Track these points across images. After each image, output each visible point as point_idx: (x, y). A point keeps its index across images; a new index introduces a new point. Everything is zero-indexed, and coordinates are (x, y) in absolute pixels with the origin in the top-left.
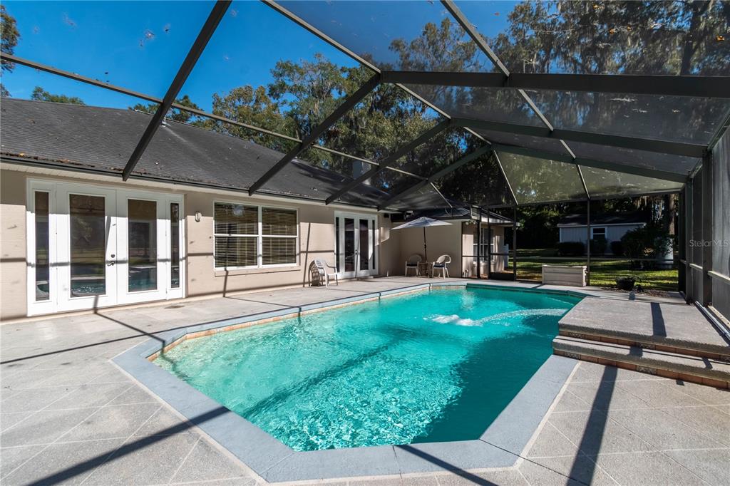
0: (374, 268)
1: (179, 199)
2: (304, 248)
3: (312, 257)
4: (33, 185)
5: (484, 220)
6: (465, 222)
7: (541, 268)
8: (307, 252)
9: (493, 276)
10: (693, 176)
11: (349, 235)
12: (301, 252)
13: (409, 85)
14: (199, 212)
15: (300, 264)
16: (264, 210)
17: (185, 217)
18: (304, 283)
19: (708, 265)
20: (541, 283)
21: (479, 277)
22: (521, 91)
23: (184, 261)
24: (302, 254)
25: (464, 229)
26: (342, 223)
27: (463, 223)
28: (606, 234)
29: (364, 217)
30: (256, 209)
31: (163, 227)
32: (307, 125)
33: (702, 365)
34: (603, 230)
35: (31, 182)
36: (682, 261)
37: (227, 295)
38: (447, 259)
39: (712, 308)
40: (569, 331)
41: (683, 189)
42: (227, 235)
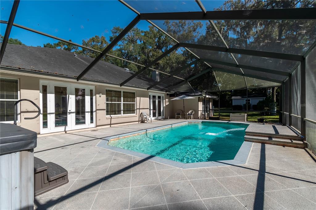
0: (163, 115)
1: (93, 88)
2: (138, 107)
3: (141, 111)
4: (42, 83)
5: (207, 96)
6: (200, 97)
7: (230, 115)
8: (139, 109)
9: (211, 118)
10: (285, 82)
11: (154, 102)
12: (137, 109)
13: (189, 48)
14: (100, 93)
15: (136, 114)
16: (124, 92)
17: (95, 95)
18: (139, 121)
19: (290, 112)
20: (230, 121)
21: (205, 119)
22: (232, 54)
23: (95, 112)
24: (137, 110)
25: (199, 100)
26: (152, 97)
27: (199, 97)
28: (250, 102)
29: (159, 95)
30: (121, 92)
31: (87, 99)
32: (127, 55)
33: (290, 141)
34: (249, 100)
35: (41, 81)
36: (280, 112)
37: (112, 126)
38: (192, 112)
39: (292, 126)
40: (249, 134)
41: (281, 86)
42: (111, 102)
